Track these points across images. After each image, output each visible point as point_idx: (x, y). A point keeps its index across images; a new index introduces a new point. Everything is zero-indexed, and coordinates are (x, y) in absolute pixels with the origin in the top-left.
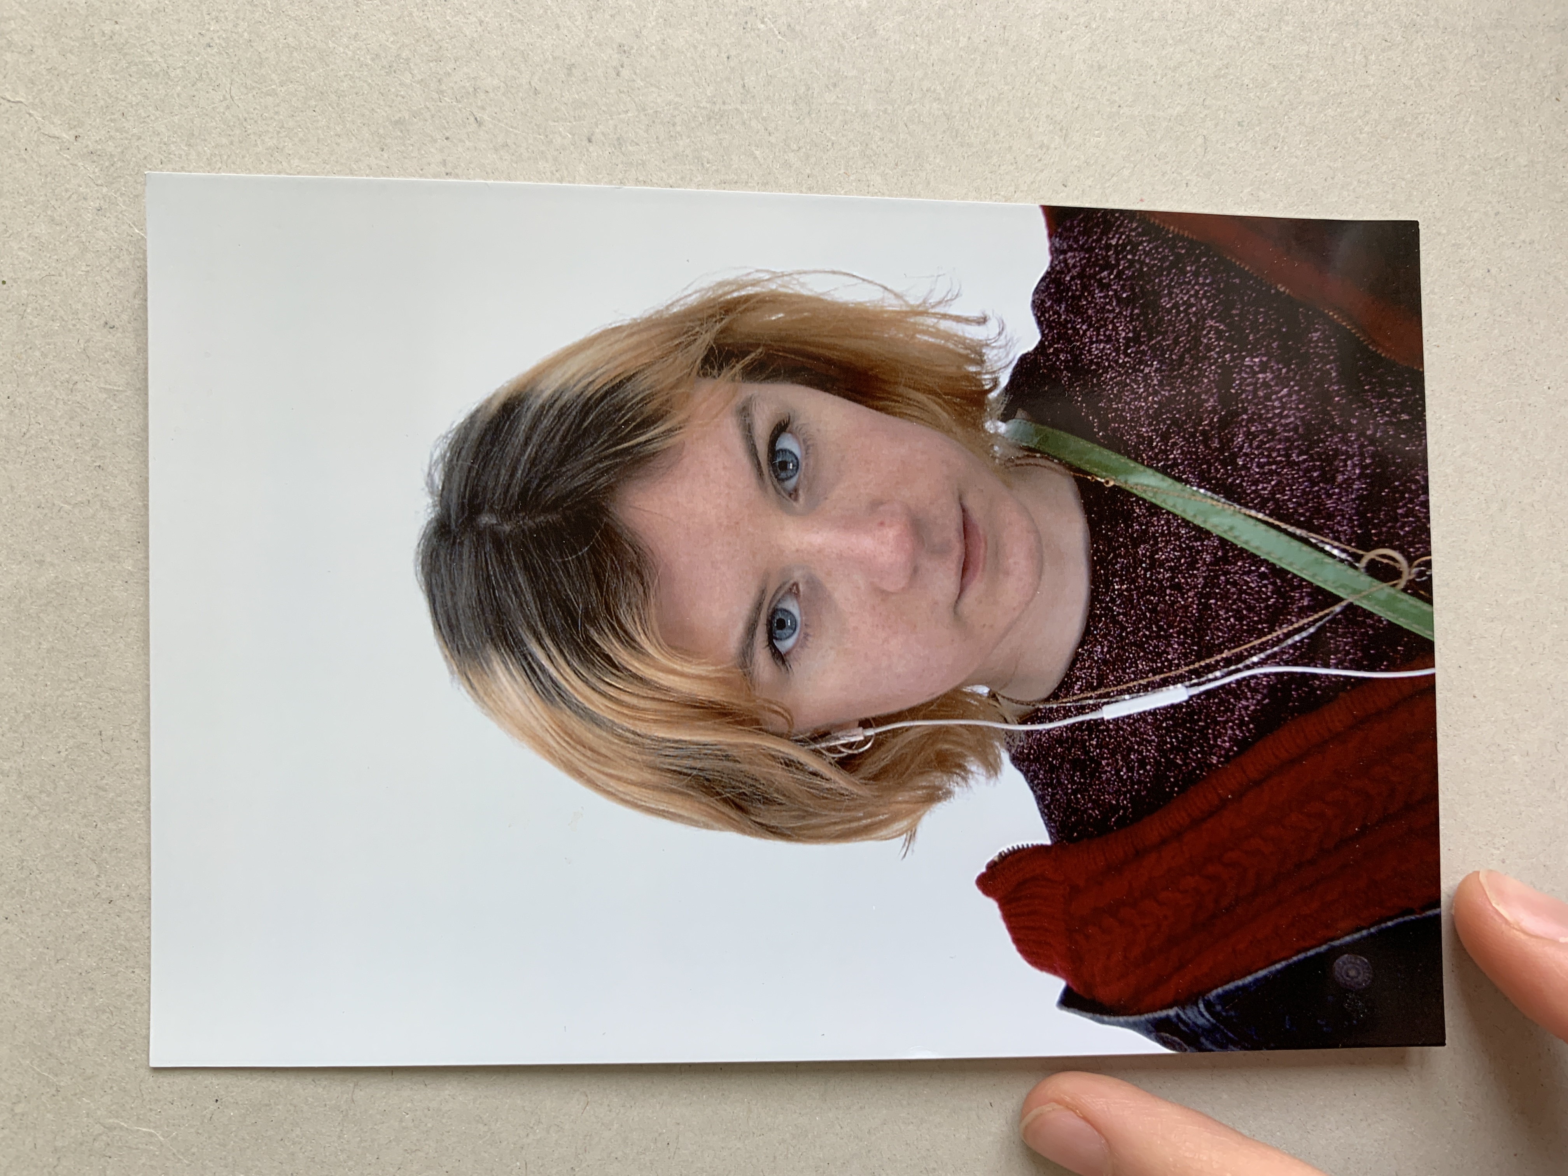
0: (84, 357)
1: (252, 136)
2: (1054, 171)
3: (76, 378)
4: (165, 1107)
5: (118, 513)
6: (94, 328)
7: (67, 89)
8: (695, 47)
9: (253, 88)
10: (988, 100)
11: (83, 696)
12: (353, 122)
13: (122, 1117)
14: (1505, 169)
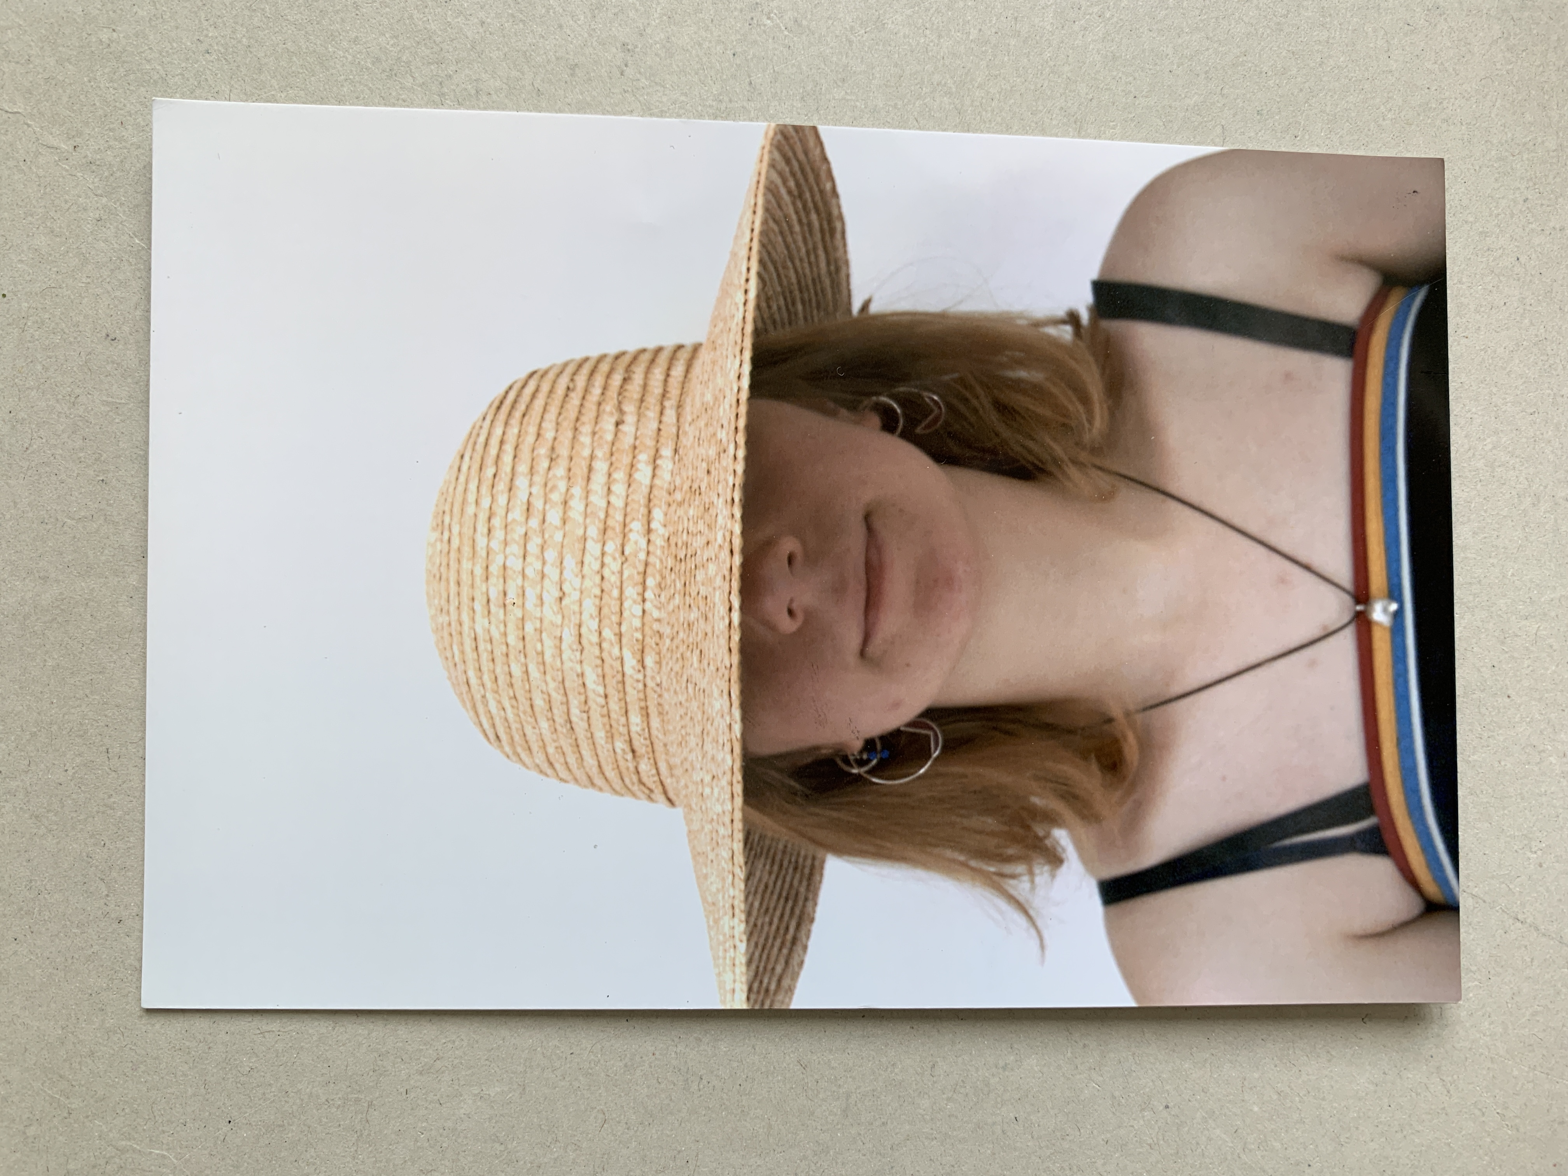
3: (78, 391)
4: (178, 1129)
6: (96, 340)
7: (65, 99)
13: (134, 1139)
14: (1534, 154)
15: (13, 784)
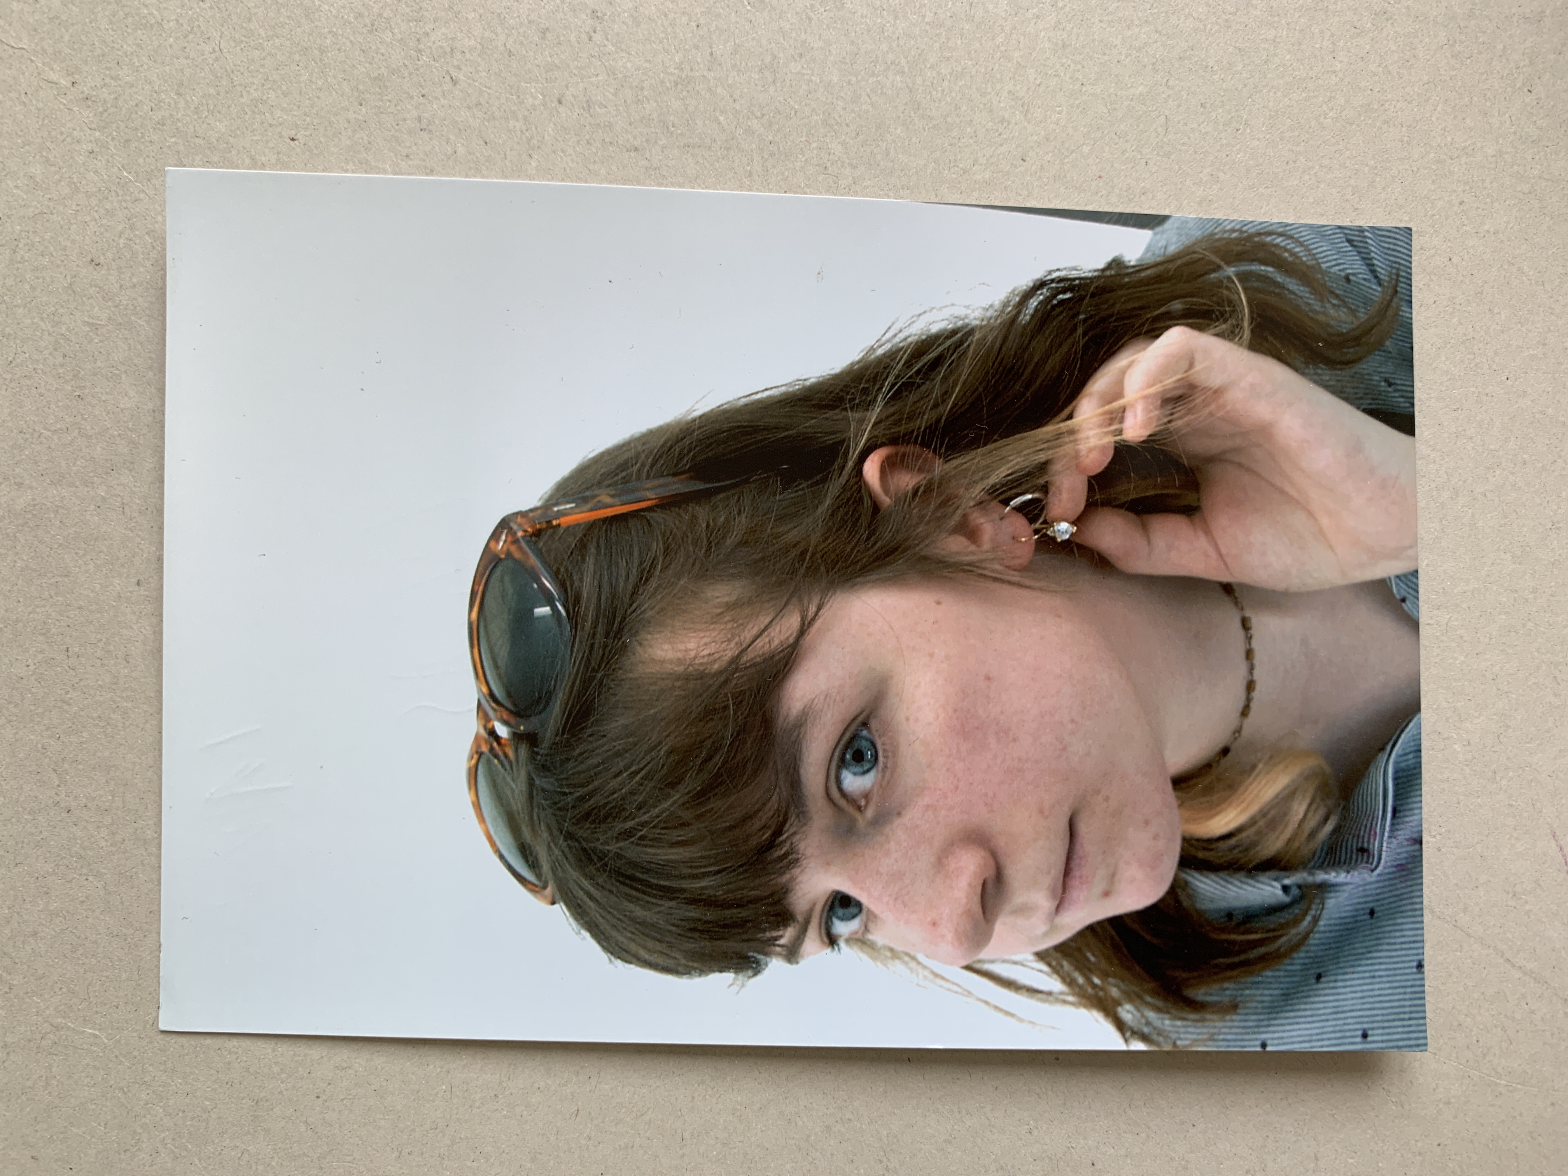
0: (70, 292)
1: (239, 89)
2: (1014, 146)
5: (94, 441)
8: (666, 15)
9: (242, 42)
10: (951, 74)
11: (53, 614)
12: (334, 77)
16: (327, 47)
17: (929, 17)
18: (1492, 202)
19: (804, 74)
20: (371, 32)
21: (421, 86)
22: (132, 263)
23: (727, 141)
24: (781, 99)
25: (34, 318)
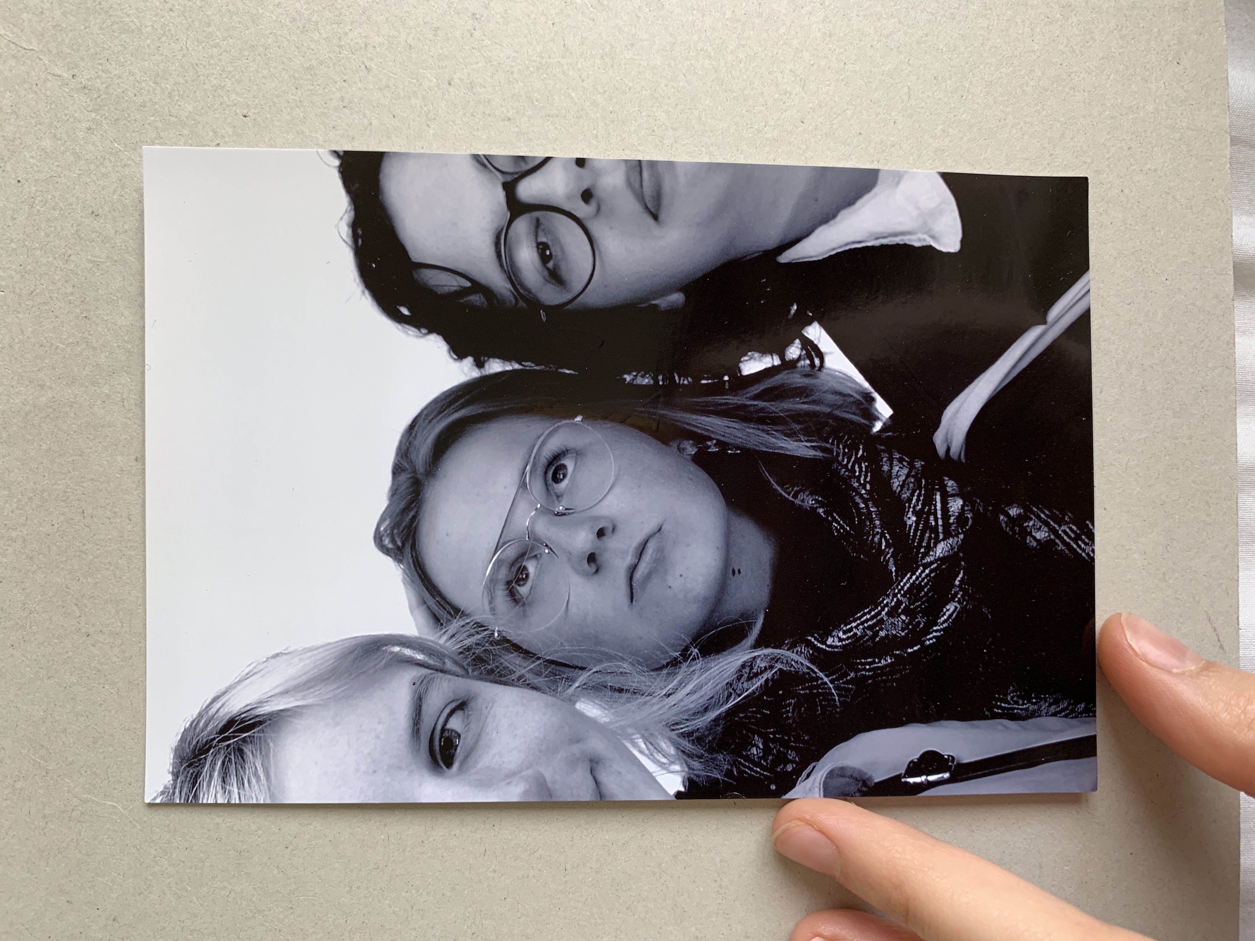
0: (76, 237)
1: (202, 78)
2: (795, 111)
3: (70, 252)
4: (125, 787)
5: (99, 351)
6: (84, 216)
7: (67, 41)
8: (529, 16)
9: (203, 42)
10: (746, 58)
11: (72, 485)
12: (276, 68)
13: (93, 793)
14: (1136, 115)
15: (14, 534)
16: (269, 45)
17: (729, 14)
18: (1152, 148)
19: (635, 59)
20: (302, 32)
21: (344, 74)
22: (123, 214)
23: (577, 111)
24: (618, 79)
25: (49, 257)
